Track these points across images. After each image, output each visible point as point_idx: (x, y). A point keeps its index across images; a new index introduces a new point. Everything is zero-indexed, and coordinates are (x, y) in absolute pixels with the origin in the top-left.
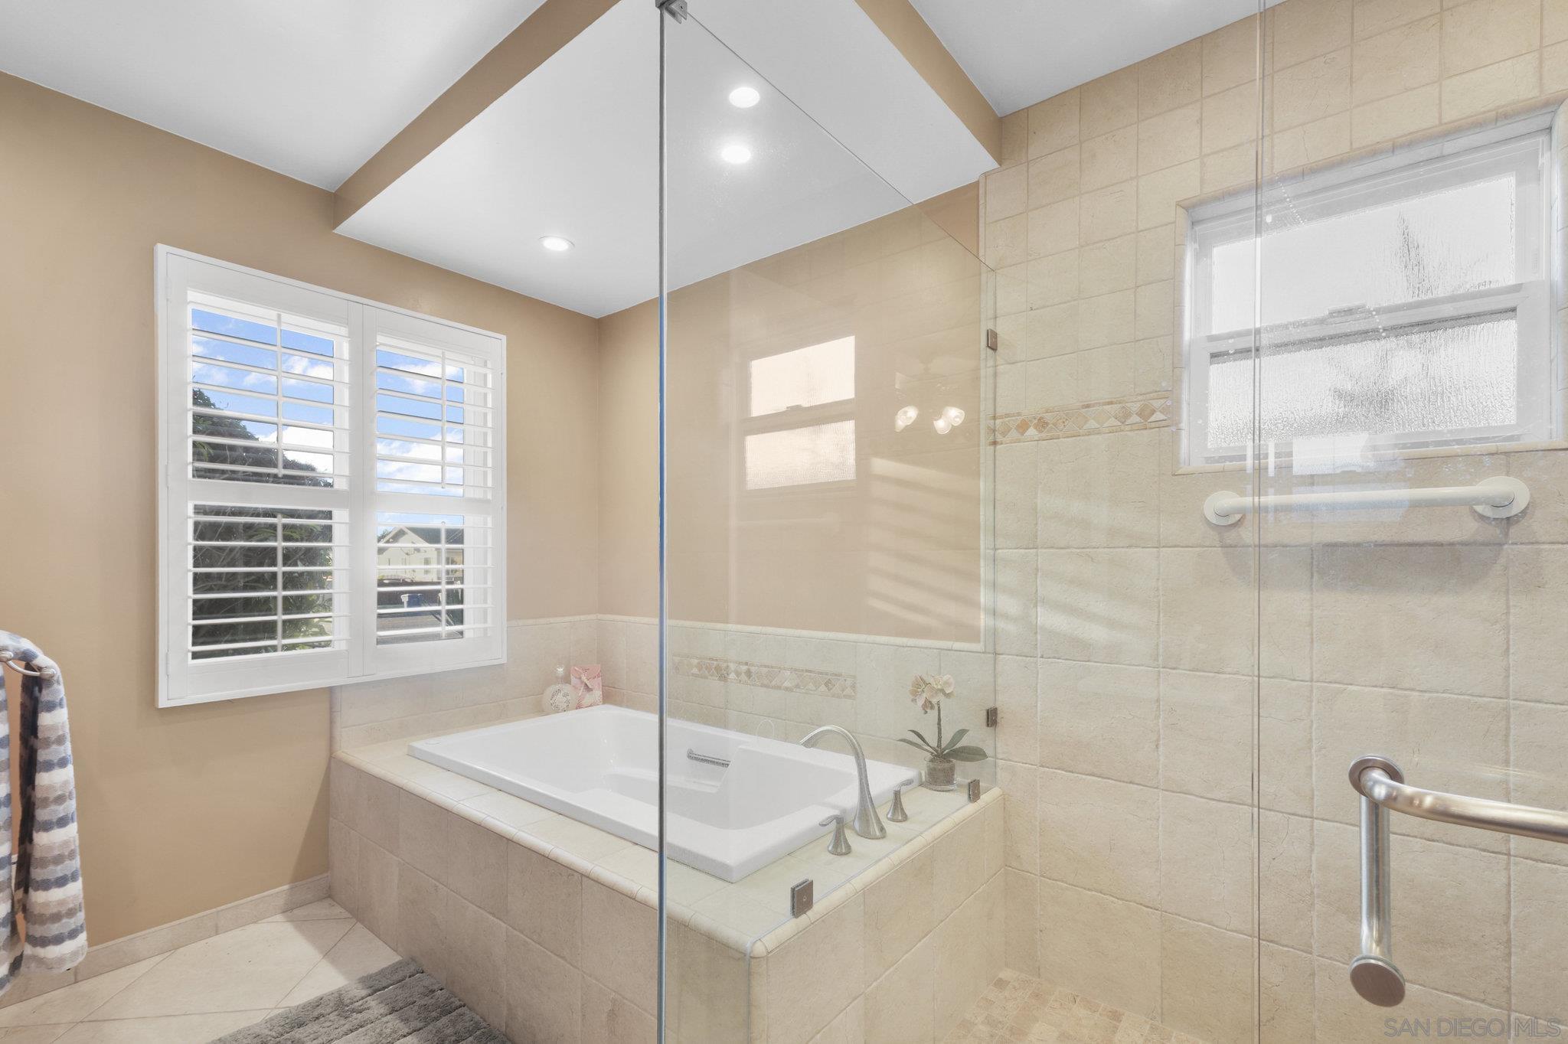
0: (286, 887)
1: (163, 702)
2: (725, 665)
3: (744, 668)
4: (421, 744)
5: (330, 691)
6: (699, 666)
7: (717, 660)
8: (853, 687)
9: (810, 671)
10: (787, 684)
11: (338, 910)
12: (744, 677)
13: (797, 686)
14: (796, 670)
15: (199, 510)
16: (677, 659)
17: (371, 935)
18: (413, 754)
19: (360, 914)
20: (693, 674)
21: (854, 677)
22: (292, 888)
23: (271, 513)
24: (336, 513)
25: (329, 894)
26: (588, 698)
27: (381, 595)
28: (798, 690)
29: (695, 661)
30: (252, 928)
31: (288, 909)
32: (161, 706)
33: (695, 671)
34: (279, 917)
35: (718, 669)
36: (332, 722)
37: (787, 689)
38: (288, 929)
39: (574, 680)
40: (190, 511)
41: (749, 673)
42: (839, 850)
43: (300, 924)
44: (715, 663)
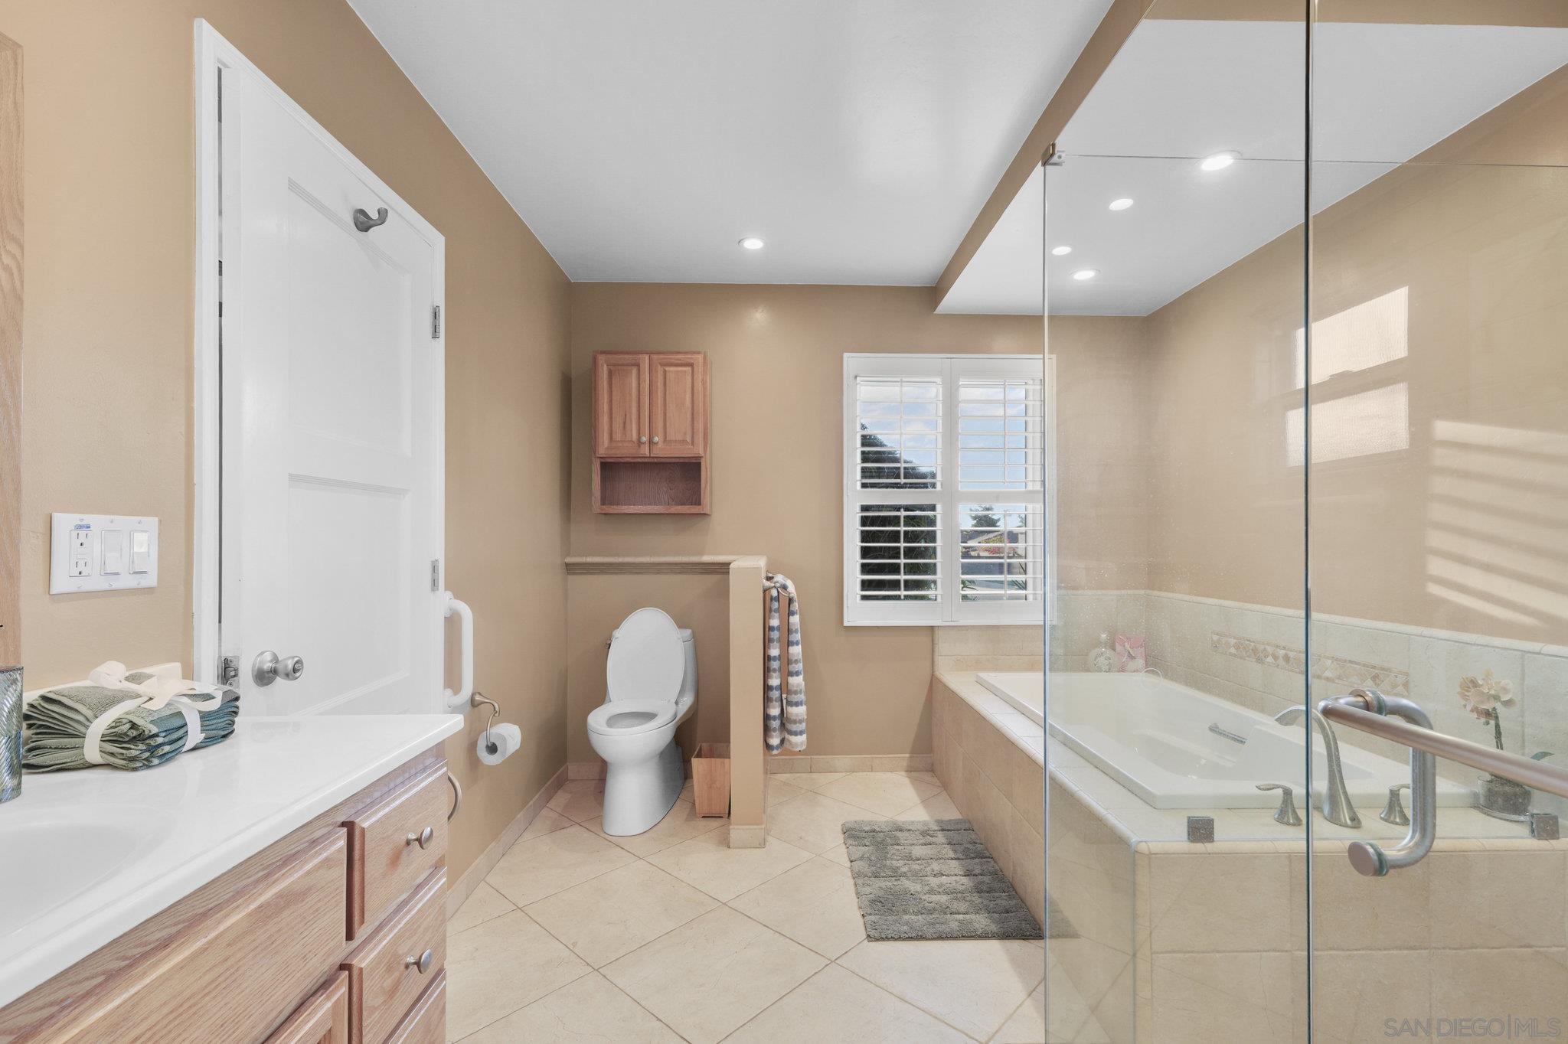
0: (908, 755)
1: (846, 624)
2: (1262, 647)
3: (1282, 652)
4: (986, 676)
5: (932, 628)
6: (1237, 647)
7: (1254, 642)
8: (1406, 685)
9: (1356, 663)
10: (1328, 674)
11: (935, 780)
12: (1281, 662)
13: (1339, 678)
14: (1337, 660)
15: (865, 508)
16: (1215, 638)
17: (950, 800)
18: (981, 683)
19: (945, 786)
20: (1231, 654)
21: (1407, 674)
22: (910, 757)
23: (897, 508)
24: (939, 507)
25: (931, 769)
26: (1131, 665)
27: (964, 566)
28: (1340, 682)
29: (1233, 641)
30: (889, 774)
31: (910, 770)
32: (845, 625)
33: (1233, 650)
34: (904, 773)
35: (1255, 650)
36: (933, 651)
37: (1328, 679)
38: (907, 781)
39: (1118, 647)
40: (858, 509)
41: (1287, 659)
42: (1285, 820)
43: (914, 781)
44: (1252, 644)
